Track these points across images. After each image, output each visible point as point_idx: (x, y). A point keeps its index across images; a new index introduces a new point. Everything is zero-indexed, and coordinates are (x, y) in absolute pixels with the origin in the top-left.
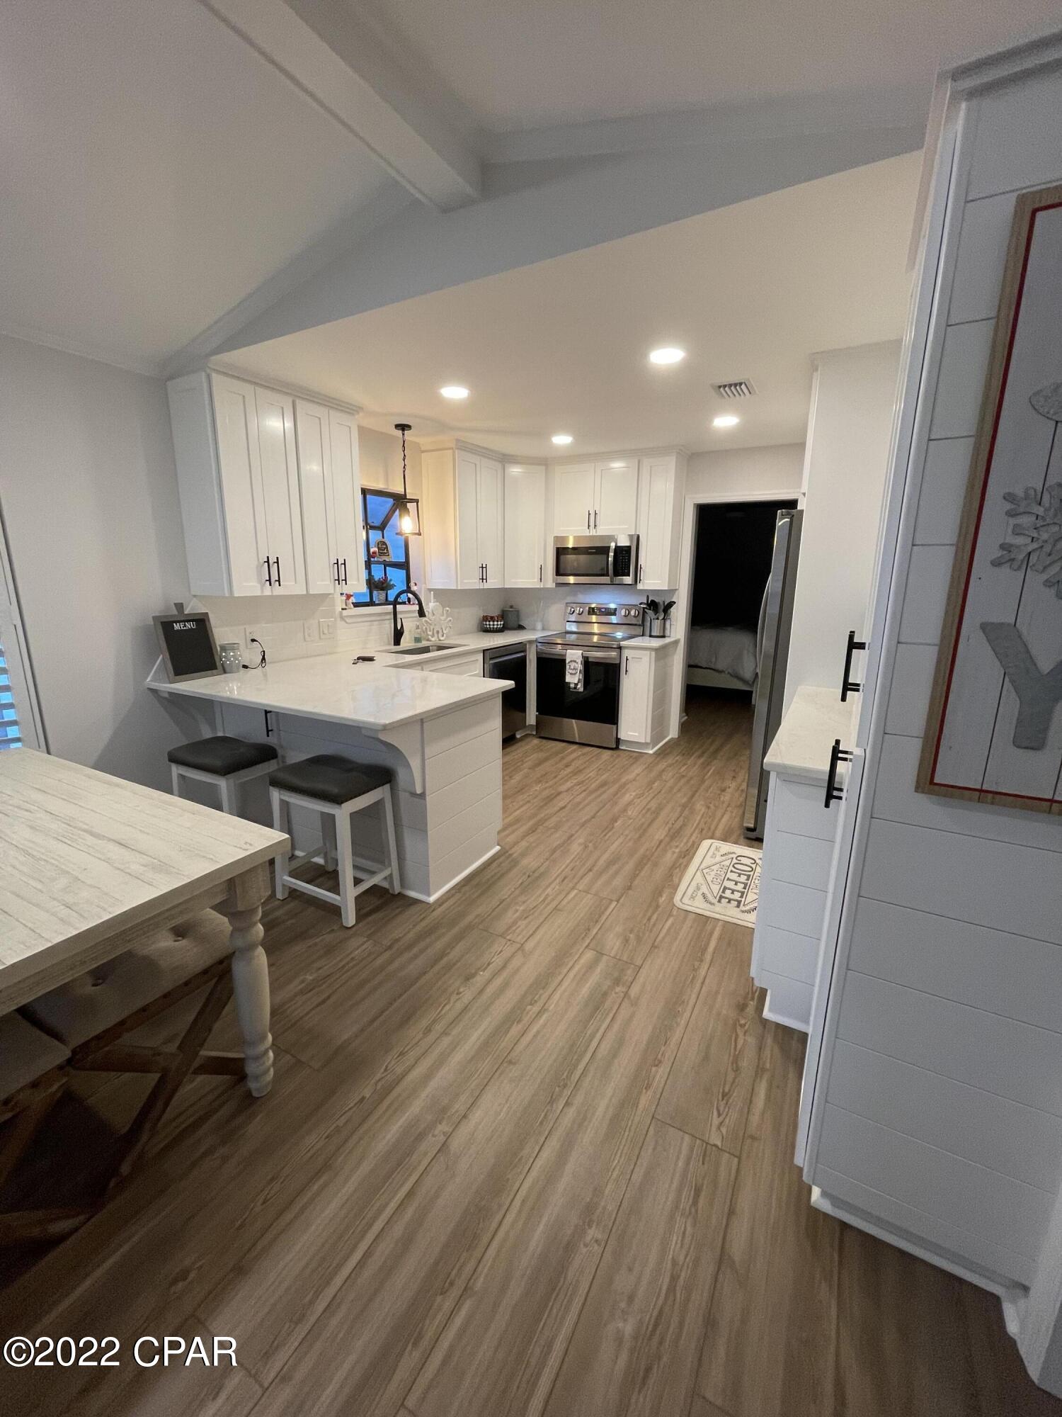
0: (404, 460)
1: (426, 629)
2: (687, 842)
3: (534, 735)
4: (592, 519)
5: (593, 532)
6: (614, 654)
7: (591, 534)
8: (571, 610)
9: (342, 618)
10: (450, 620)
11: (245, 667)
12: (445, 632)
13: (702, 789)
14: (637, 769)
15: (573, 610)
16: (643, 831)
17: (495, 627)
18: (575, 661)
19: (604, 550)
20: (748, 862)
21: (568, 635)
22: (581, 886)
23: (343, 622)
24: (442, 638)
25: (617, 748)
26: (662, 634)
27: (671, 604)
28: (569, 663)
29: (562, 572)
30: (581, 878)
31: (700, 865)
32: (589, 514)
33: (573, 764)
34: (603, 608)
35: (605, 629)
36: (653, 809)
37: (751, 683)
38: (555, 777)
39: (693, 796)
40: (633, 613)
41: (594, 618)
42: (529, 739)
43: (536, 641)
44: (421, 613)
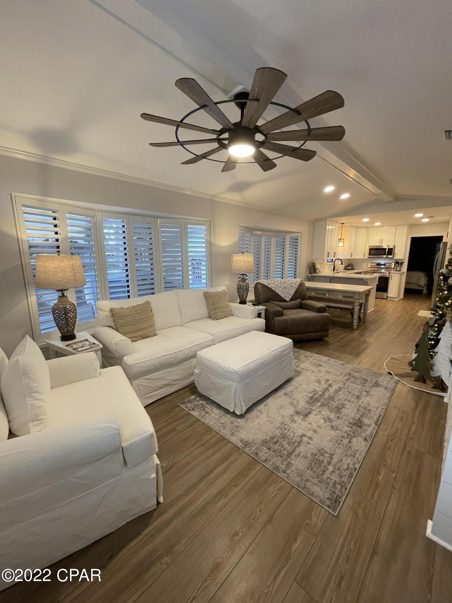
5: (381, 244)
14: (392, 305)
19: (384, 249)
25: (386, 299)
26: (400, 270)
27: (403, 263)
29: (371, 254)
32: (380, 240)
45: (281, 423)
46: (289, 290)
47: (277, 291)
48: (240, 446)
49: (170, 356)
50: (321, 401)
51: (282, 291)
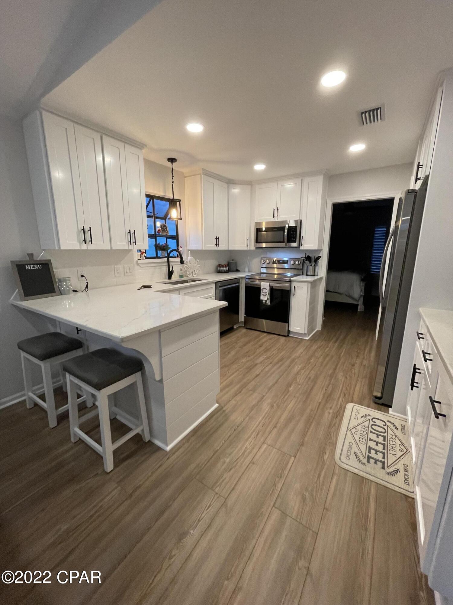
0: (173, 179)
1: (186, 271)
2: (337, 404)
3: (243, 326)
4: (276, 212)
5: (276, 219)
6: (287, 284)
7: (275, 220)
8: (263, 262)
9: (138, 264)
10: (199, 266)
11: (75, 291)
12: (196, 272)
13: (340, 363)
14: (300, 350)
15: (265, 261)
16: (308, 394)
17: (224, 270)
18: (266, 289)
19: (282, 229)
20: (381, 424)
21: (262, 275)
22: (269, 441)
23: (138, 267)
24: (194, 276)
25: (288, 336)
26: (313, 274)
27: (319, 258)
28: (262, 289)
29: (259, 241)
30: (269, 434)
31: (349, 425)
32: (274, 210)
33: (264, 345)
34: (280, 260)
35: (281, 271)
36: (312, 377)
37: (357, 300)
38: (254, 354)
39: (335, 369)
40: (297, 263)
41: (275, 266)
42: (240, 329)
43: (245, 277)
44: (182, 262)
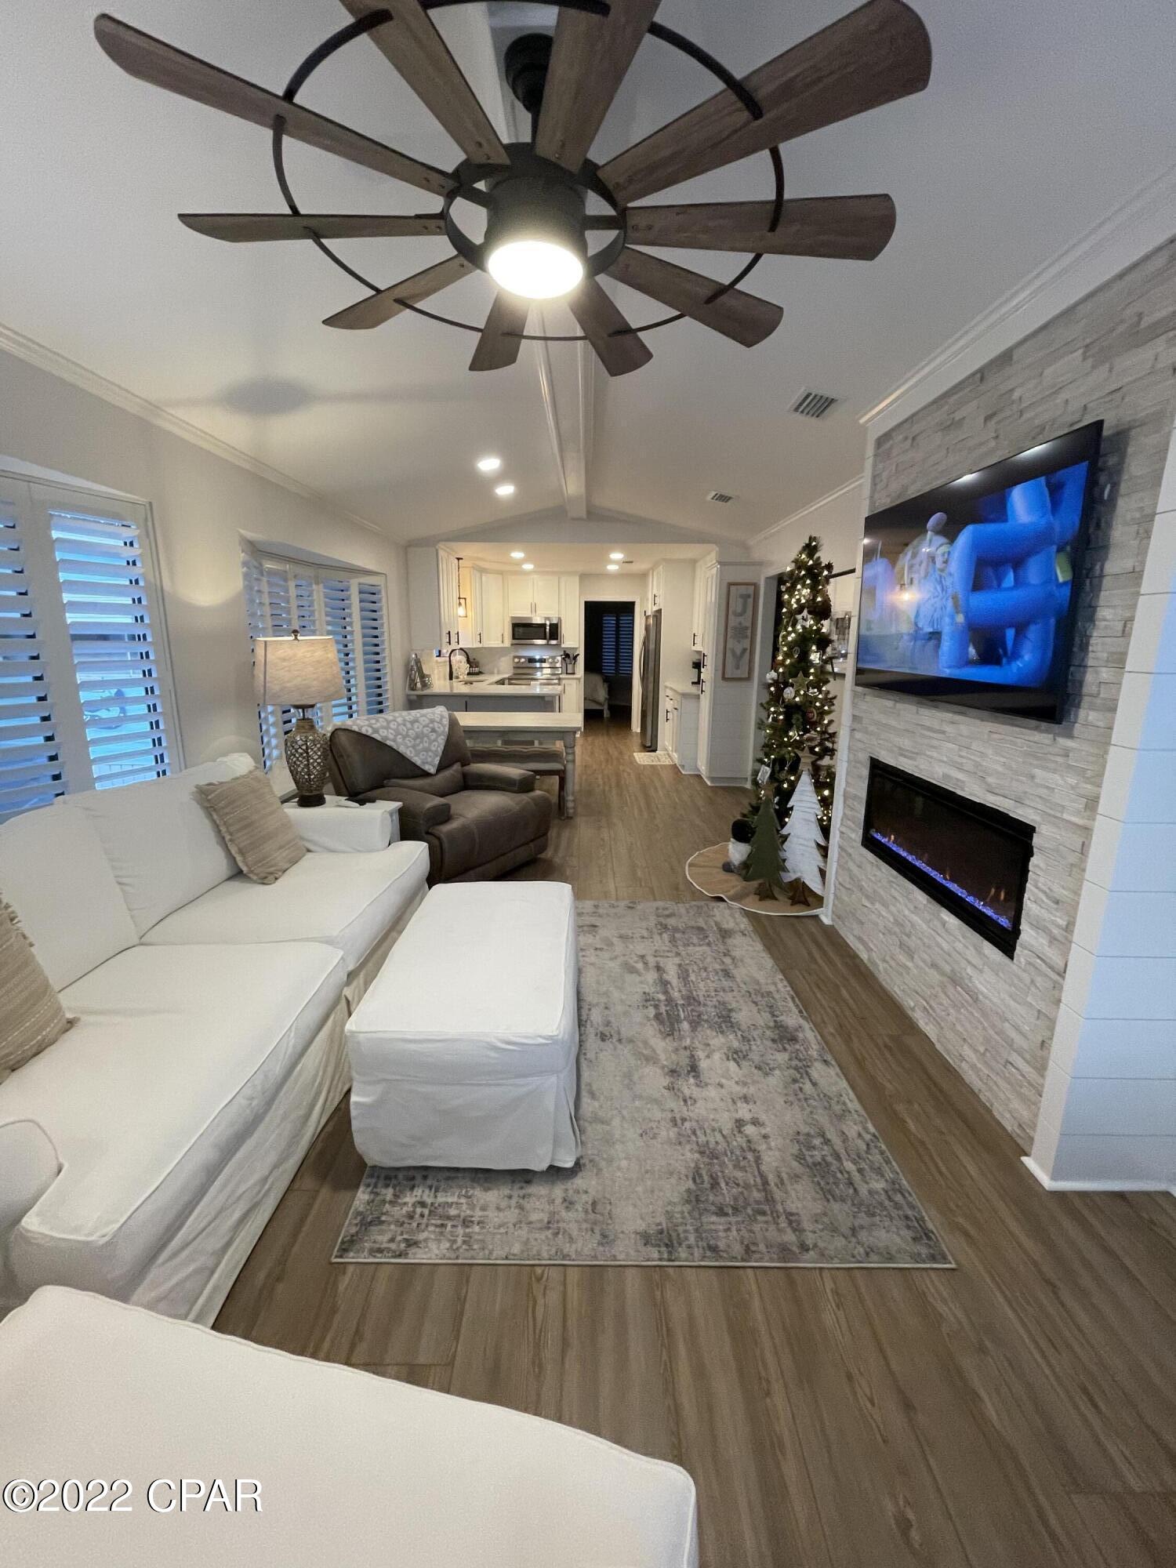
4: (534, 608)
7: (533, 617)
17: (474, 671)
19: (543, 626)
26: (572, 672)
27: (577, 656)
29: (516, 638)
32: (533, 605)
40: (556, 661)
45: (672, 1121)
46: (431, 742)
47: (402, 749)
48: (660, 1260)
49: (248, 1091)
50: (682, 1016)
51: (414, 747)
